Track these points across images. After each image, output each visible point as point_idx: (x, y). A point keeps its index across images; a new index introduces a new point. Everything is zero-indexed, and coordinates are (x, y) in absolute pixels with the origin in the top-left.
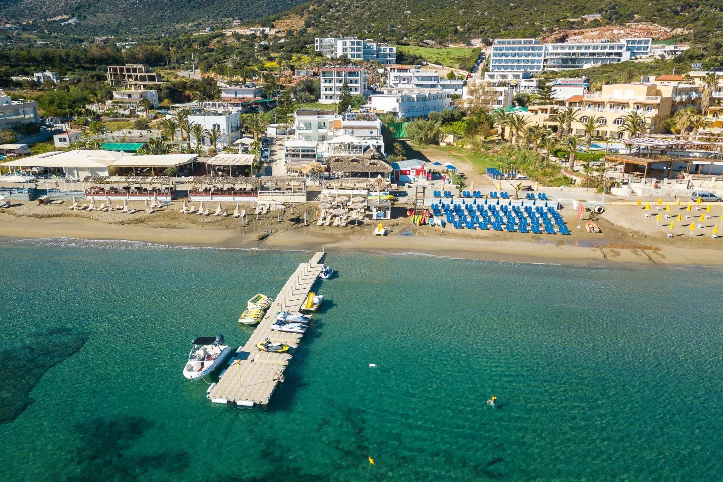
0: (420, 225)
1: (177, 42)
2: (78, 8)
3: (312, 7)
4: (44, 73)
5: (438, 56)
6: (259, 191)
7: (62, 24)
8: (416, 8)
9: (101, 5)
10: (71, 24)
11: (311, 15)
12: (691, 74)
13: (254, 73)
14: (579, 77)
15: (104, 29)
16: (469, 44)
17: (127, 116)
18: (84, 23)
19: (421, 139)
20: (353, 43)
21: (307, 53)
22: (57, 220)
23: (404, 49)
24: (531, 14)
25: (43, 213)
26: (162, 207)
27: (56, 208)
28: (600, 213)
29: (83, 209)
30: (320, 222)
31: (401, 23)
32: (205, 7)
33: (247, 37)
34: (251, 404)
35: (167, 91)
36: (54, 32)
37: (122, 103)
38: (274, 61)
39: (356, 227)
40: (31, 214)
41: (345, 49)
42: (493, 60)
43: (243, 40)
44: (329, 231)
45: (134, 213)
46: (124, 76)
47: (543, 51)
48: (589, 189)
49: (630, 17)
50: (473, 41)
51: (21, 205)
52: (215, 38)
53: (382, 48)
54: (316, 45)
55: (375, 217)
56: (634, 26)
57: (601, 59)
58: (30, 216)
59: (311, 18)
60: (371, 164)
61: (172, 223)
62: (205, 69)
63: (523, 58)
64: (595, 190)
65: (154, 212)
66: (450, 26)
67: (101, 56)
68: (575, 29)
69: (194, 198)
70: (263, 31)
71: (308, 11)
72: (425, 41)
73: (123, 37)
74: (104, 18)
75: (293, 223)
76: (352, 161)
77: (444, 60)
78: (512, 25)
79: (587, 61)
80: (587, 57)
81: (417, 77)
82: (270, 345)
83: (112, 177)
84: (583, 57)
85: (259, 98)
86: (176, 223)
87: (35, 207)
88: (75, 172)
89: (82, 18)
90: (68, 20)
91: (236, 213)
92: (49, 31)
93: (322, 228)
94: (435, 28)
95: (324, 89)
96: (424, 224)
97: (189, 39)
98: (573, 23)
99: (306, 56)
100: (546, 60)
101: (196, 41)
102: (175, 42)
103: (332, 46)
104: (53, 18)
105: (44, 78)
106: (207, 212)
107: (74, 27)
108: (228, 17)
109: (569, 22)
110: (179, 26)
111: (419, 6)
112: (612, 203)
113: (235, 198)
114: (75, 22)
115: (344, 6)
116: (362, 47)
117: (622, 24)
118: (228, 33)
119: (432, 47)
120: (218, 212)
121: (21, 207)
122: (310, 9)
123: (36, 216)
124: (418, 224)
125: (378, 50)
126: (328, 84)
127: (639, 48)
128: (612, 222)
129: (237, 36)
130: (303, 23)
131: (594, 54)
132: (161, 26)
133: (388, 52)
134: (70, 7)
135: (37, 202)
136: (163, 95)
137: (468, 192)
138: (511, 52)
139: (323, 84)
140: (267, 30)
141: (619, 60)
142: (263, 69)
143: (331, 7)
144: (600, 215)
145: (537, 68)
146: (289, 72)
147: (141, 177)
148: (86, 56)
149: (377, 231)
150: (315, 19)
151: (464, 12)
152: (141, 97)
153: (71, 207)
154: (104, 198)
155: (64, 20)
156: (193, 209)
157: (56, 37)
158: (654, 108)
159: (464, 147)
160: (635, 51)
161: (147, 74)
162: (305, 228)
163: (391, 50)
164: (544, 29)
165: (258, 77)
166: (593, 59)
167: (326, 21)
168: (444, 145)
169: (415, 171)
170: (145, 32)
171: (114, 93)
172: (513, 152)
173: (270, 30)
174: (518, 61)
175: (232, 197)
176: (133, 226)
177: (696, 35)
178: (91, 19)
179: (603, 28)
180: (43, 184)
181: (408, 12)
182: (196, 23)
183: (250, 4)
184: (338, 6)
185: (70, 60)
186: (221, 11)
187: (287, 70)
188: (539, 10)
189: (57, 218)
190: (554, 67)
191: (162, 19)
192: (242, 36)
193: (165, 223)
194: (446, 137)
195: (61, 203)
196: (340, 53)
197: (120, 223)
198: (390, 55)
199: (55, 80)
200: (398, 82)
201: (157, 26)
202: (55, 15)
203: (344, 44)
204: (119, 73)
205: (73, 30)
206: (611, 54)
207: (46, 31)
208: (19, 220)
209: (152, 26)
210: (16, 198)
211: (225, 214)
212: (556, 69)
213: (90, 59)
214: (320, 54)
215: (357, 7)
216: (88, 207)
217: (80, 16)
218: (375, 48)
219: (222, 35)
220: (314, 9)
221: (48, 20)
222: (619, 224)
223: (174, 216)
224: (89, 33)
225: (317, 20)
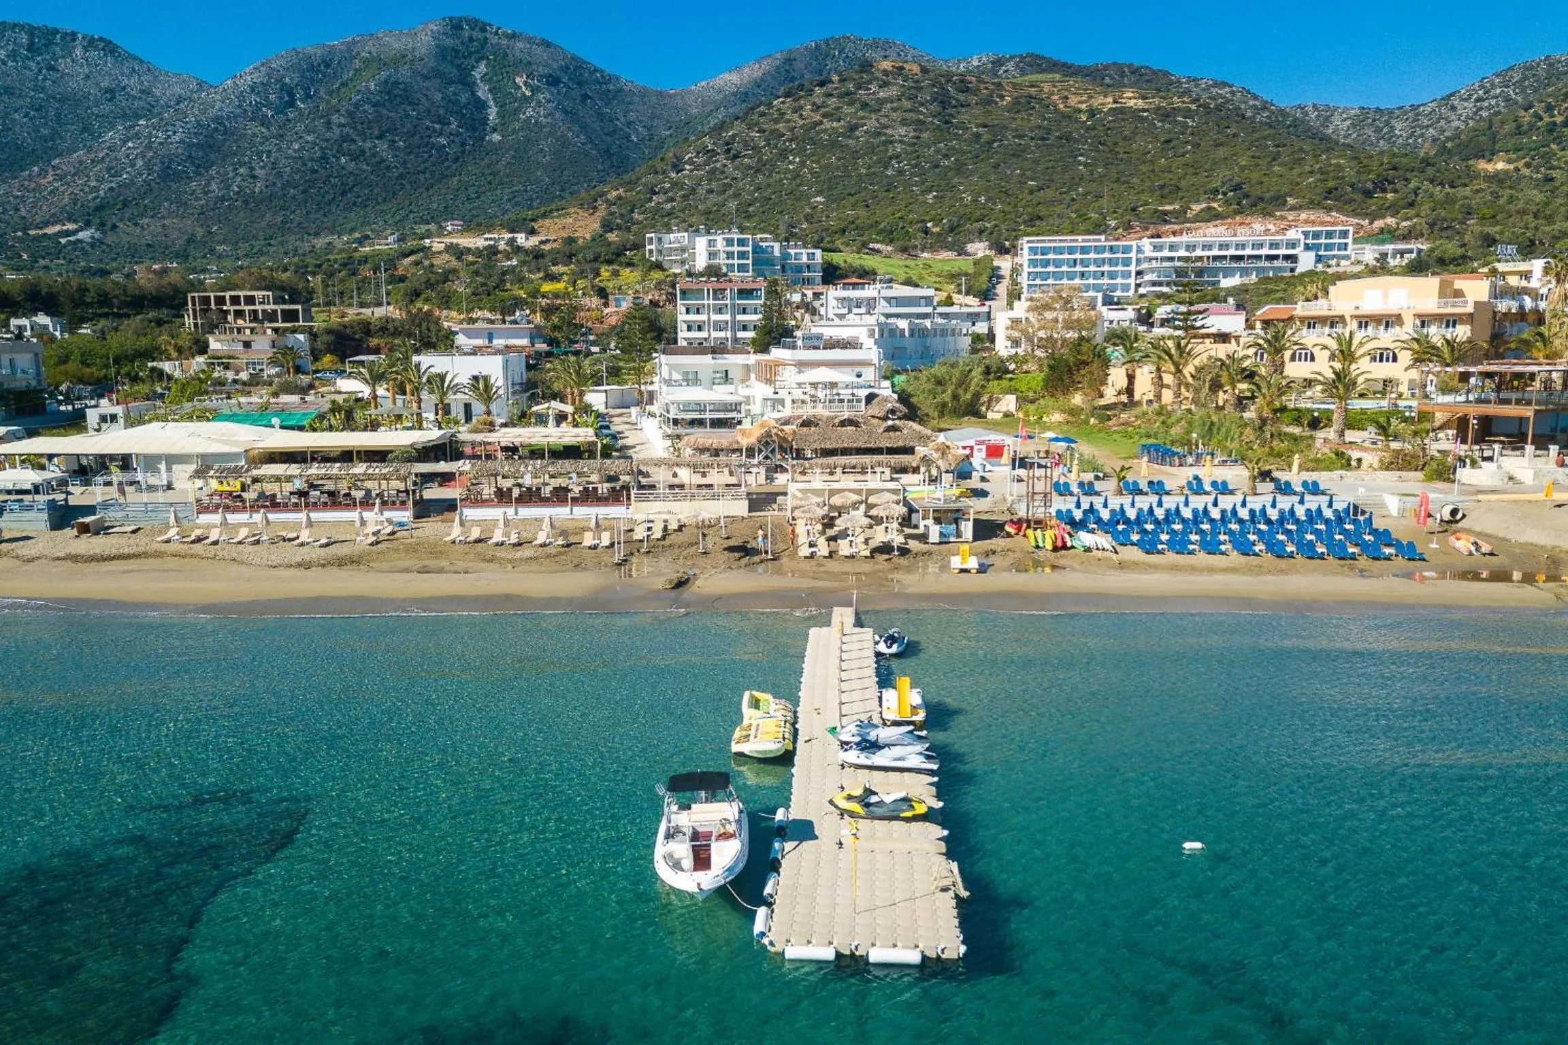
0: (1055, 549)
1: (325, 266)
2: (99, 209)
3: (615, 193)
4: (34, 318)
5: (907, 270)
6: (633, 492)
7: (63, 241)
8: (834, 192)
9: (152, 202)
10: (81, 241)
11: (614, 209)
12: (1501, 267)
13: (518, 303)
14: (1219, 302)
15: (154, 250)
16: (962, 252)
17: (244, 383)
18: (110, 239)
19: (944, 405)
20: (730, 242)
21: (630, 264)
22: (132, 564)
23: (837, 258)
24: (1073, 200)
25: (92, 552)
26: (393, 533)
27: (123, 541)
28: (1457, 522)
29: (193, 542)
30: (805, 551)
31: (808, 218)
32: (378, 204)
33: (478, 252)
34: (914, 957)
35: (330, 338)
36: (44, 258)
37: (230, 358)
38: (559, 281)
39: (895, 560)
40: (62, 554)
41: (712, 255)
42: (1029, 273)
43: (470, 258)
44: (832, 566)
45: (327, 545)
46: (227, 312)
47: (1133, 255)
48: (1403, 474)
49: (1279, 201)
50: (970, 247)
51: (27, 538)
52: (407, 255)
53: (792, 252)
54: (648, 247)
55: (934, 537)
56: (1291, 218)
57: (1257, 269)
58: (58, 559)
59: (613, 214)
60: (889, 429)
61: (432, 563)
62: (407, 299)
63: (1092, 268)
64: (1420, 475)
65: (378, 543)
66: (911, 223)
67: (158, 290)
68: (1171, 223)
69: (470, 513)
70: (513, 240)
71: (607, 201)
72: (871, 246)
73: (198, 264)
74: (155, 227)
75: (737, 555)
76: (843, 423)
77: (922, 278)
78: (1040, 218)
79: (1228, 273)
80: (1226, 264)
81: (888, 300)
82: (874, 799)
83: (265, 466)
84: (1218, 264)
85: (542, 347)
86: (444, 563)
87: (68, 541)
88: (163, 466)
89: (108, 227)
90: (75, 232)
91: (588, 539)
92: (31, 255)
93: (813, 563)
94: (882, 226)
95: (685, 327)
96: (1064, 547)
97: (350, 258)
98: (1165, 213)
99: (628, 270)
100: (1139, 273)
101: (366, 262)
102: (320, 266)
103: (683, 250)
104: (41, 228)
105: (32, 329)
106: (514, 539)
107: (88, 248)
108: (428, 223)
109: (1156, 211)
110: (320, 242)
111: (840, 187)
112: (1480, 497)
113: (575, 509)
114: (93, 237)
115: (682, 189)
116: (750, 249)
117: (1267, 214)
118: (438, 246)
119: (886, 257)
120: (541, 538)
121: (30, 542)
122: (609, 196)
123: (74, 558)
124: (1049, 546)
125: (785, 256)
126: (692, 317)
127: (1329, 247)
128: (1501, 535)
129: (458, 252)
130: (596, 226)
131: (1241, 258)
132: (282, 243)
133: (805, 259)
134: (82, 206)
135: (70, 532)
136: (319, 345)
137: (1135, 483)
138: (1066, 256)
139: (682, 317)
140: (521, 239)
141: (1292, 270)
142: (535, 293)
143: (655, 193)
144: (1460, 525)
145: (1125, 287)
146: (595, 301)
147: (337, 465)
148: (125, 290)
149: (956, 562)
150: (622, 216)
151: (935, 197)
152: (274, 347)
153: (165, 537)
154: (242, 517)
155: (68, 233)
156: (475, 533)
157: (47, 268)
158: (1462, 322)
159: (1045, 419)
160: (1321, 253)
161: (279, 307)
162: (770, 564)
163: (811, 256)
164: (1113, 223)
165: (528, 312)
166: (1241, 269)
167: (646, 219)
168: (999, 416)
169: (984, 447)
170: (246, 255)
171: (211, 339)
172: (1173, 419)
173: (527, 239)
174: (1083, 275)
175: (568, 509)
176: (334, 572)
177: (1432, 225)
178: (128, 230)
179: (1229, 220)
180: (78, 495)
181: (818, 199)
182: (357, 235)
183: (474, 196)
184: (670, 189)
185: (89, 300)
186: (411, 212)
187: (591, 296)
188: (1087, 193)
189: (131, 561)
190: (1160, 284)
191: (284, 227)
192: (468, 250)
193: (417, 563)
194: (998, 400)
195: (134, 532)
196: (701, 263)
197: (300, 565)
198: (808, 267)
199: (58, 334)
200: (845, 311)
201: (272, 242)
202: (46, 224)
203: (711, 243)
204: (213, 306)
205: (85, 253)
206: (1276, 257)
207: (25, 257)
208: (29, 566)
209: (263, 242)
210: (13, 525)
211: (560, 542)
212: (1165, 289)
213: (134, 297)
214: (658, 266)
215: (711, 191)
216: (207, 538)
217: (102, 224)
218: (777, 253)
219: (424, 249)
220: (619, 198)
221: (32, 232)
222: (1523, 539)
223: (436, 550)
224: (121, 259)
225: (626, 218)
